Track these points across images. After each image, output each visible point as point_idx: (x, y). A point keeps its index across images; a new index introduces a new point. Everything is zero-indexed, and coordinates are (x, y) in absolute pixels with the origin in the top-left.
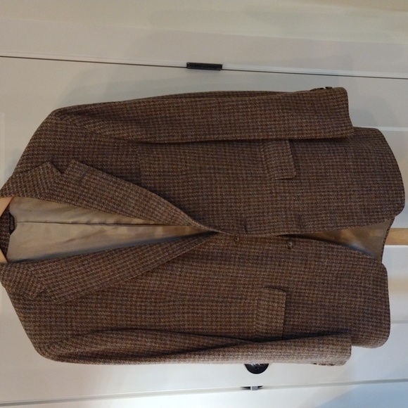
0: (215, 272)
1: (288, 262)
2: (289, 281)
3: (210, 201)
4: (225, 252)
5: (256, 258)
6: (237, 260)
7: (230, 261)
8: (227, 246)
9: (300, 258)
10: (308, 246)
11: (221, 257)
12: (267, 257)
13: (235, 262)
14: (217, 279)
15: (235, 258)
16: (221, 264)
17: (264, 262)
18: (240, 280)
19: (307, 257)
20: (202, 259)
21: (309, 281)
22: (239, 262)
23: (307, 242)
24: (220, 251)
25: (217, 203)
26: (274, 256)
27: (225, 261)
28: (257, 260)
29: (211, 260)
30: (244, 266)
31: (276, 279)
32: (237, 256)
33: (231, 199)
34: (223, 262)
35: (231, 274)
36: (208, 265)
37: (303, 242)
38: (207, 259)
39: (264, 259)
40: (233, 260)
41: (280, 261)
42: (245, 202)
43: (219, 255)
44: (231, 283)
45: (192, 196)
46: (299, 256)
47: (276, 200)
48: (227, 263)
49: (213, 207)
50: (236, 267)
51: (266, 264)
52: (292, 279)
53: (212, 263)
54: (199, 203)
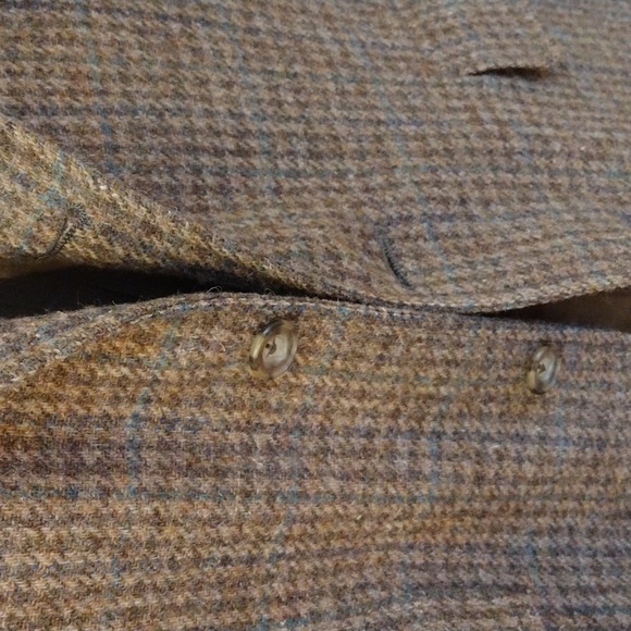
0: (124, 547)
1: (519, 460)
2: (509, 552)
3: (177, 140)
4: (185, 413)
5: (358, 442)
6: (259, 461)
7: (220, 473)
8: (206, 382)
9: (574, 431)
10: (607, 367)
11: (164, 447)
12: (415, 435)
13: (247, 473)
14: (139, 590)
15: (249, 449)
16: (163, 494)
17: (403, 464)
18: (271, 577)
19: (603, 424)
20: (40, 468)
21: (600, 543)
22: (273, 472)
23: (606, 346)
24: (156, 411)
25: (218, 153)
26: (449, 427)
27: (191, 470)
28: (366, 453)
29: (103, 468)
30: (303, 496)
31: (450, 547)
32: (259, 439)
33: (287, 136)
34: (178, 483)
35: (218, 553)
36: (84, 507)
37: (589, 348)
38: (73, 470)
39: (402, 445)
40: (236, 462)
41: (480, 457)
42: (361, 155)
43: (151, 434)
44: (222, 606)
45: (73, 111)
46: (567, 419)
47: (509, 154)
48: (206, 485)
49: (197, 171)
50: (258, 506)
51: (415, 475)
52: (522, 540)
53: (105, 492)
54: (116, 149)
